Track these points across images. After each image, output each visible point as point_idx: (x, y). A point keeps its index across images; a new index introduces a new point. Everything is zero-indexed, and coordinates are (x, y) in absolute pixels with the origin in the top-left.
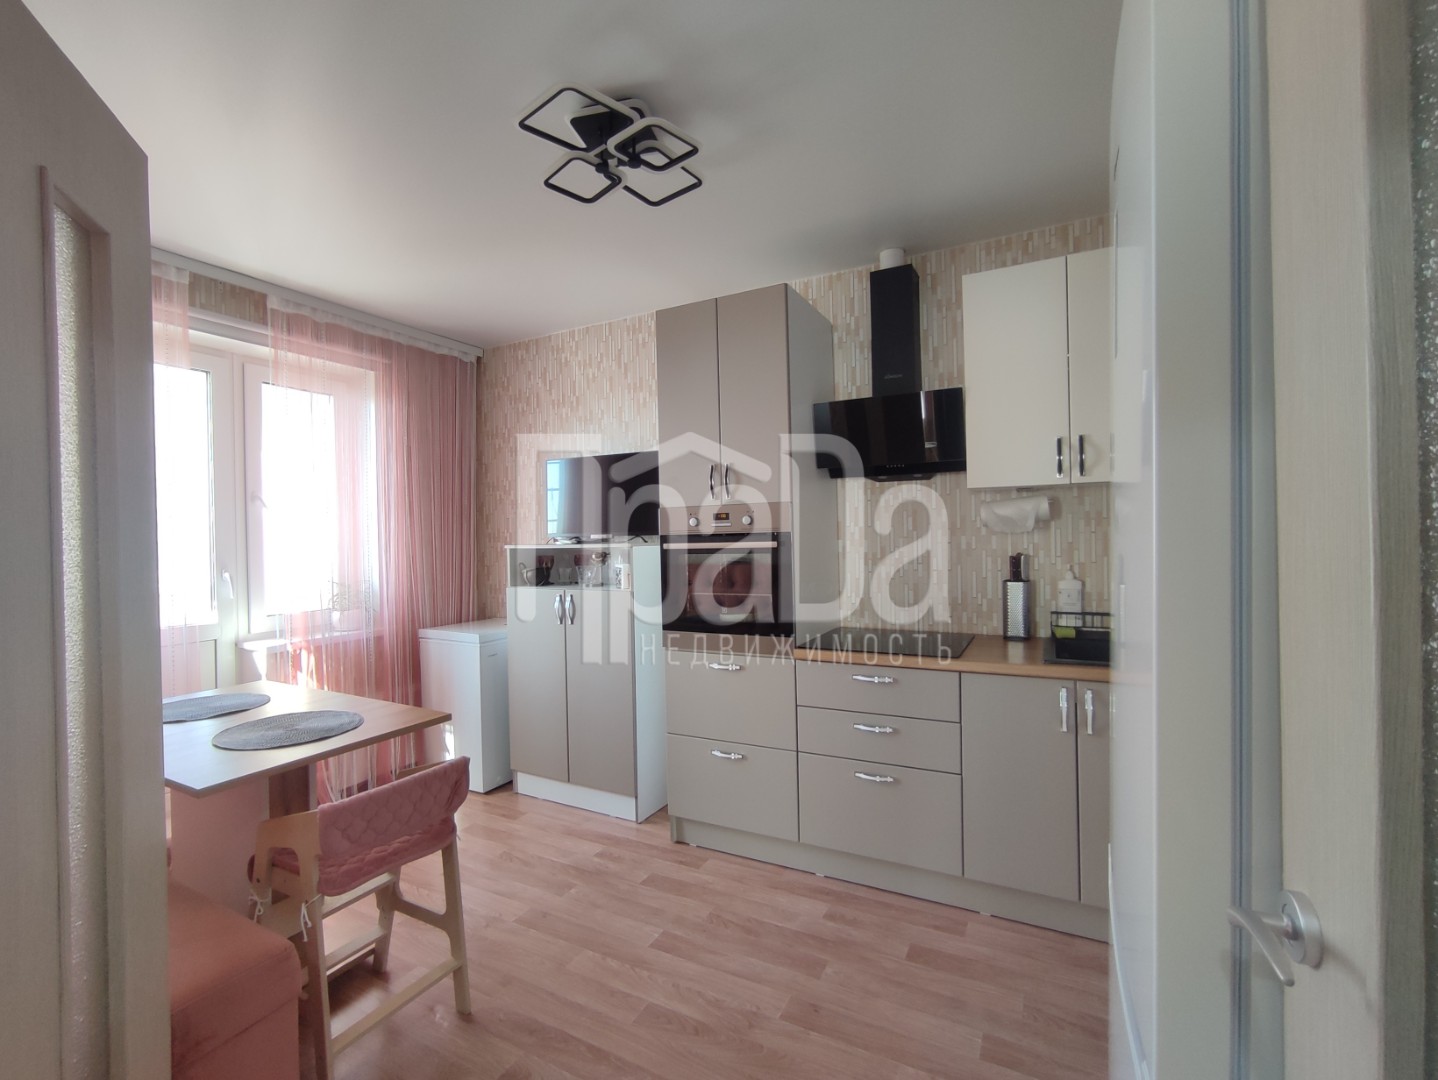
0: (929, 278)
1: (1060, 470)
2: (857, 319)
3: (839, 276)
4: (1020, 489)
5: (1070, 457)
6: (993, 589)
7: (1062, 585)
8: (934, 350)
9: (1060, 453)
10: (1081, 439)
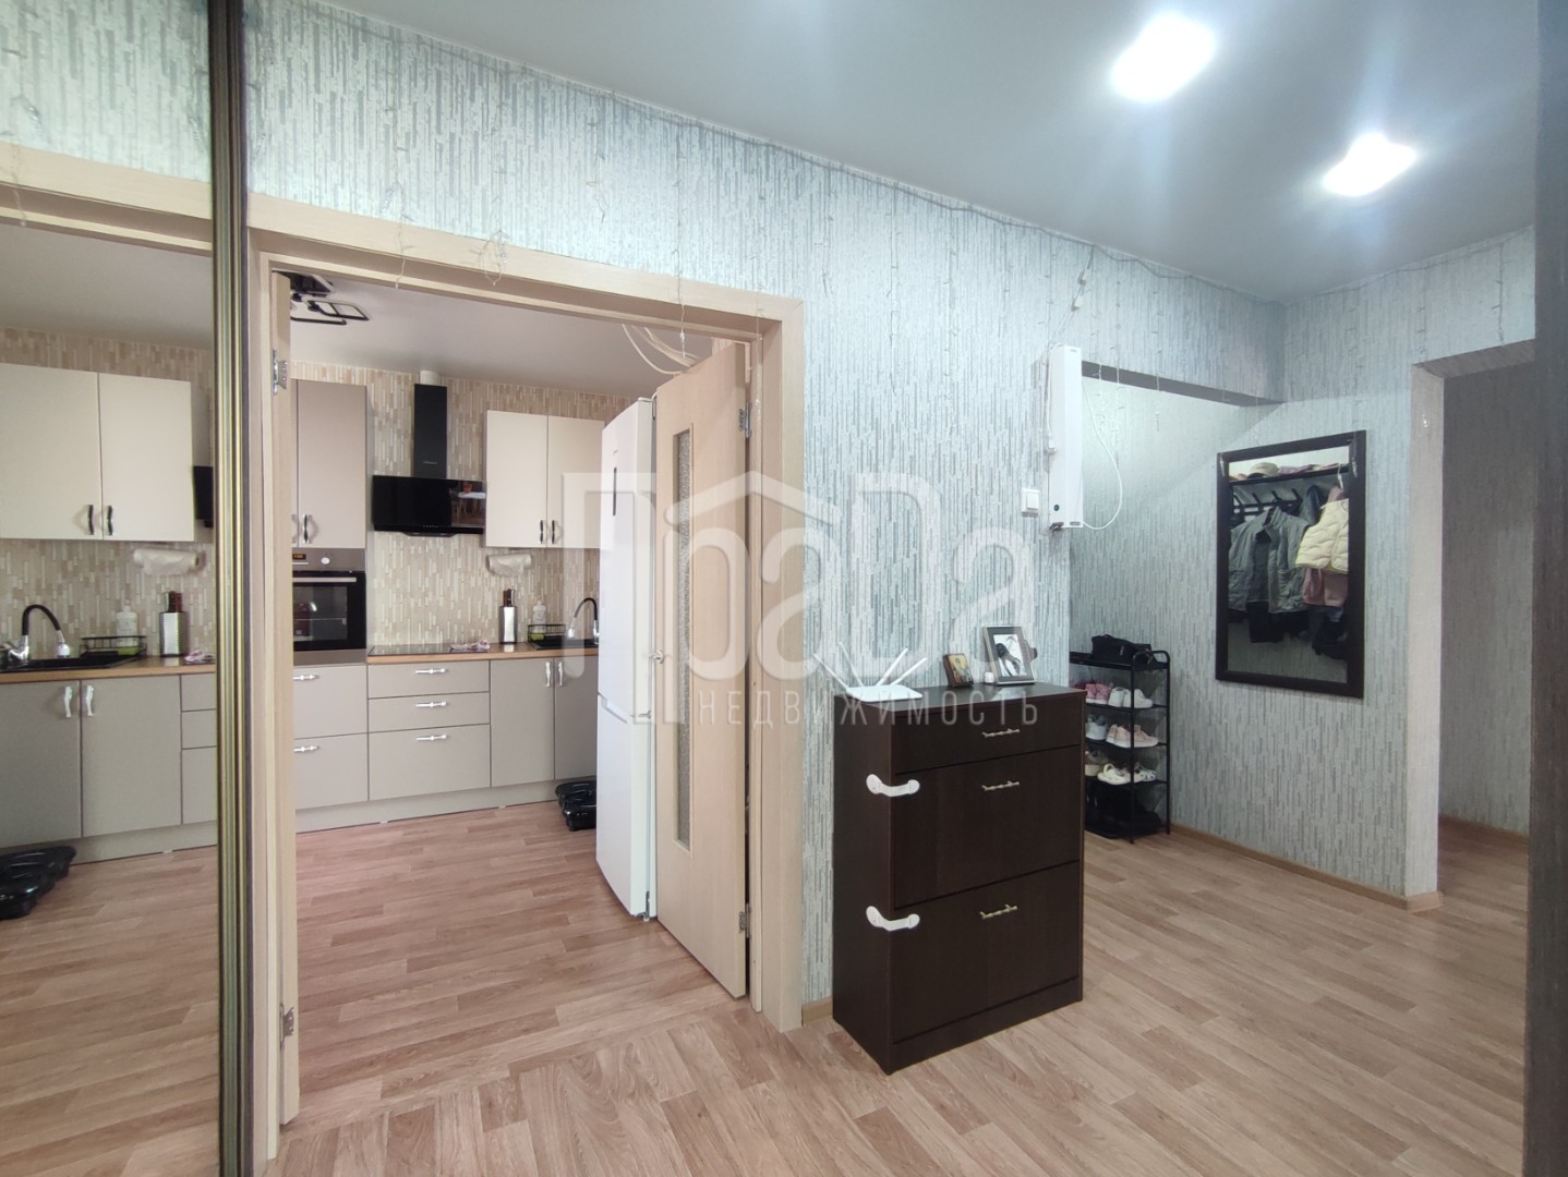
0: (454, 397)
1: (542, 539)
2: (395, 411)
3: (380, 374)
4: (511, 549)
5: (547, 532)
6: (492, 613)
7: (535, 608)
8: (456, 447)
9: (542, 529)
10: (553, 523)
